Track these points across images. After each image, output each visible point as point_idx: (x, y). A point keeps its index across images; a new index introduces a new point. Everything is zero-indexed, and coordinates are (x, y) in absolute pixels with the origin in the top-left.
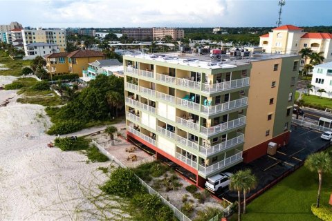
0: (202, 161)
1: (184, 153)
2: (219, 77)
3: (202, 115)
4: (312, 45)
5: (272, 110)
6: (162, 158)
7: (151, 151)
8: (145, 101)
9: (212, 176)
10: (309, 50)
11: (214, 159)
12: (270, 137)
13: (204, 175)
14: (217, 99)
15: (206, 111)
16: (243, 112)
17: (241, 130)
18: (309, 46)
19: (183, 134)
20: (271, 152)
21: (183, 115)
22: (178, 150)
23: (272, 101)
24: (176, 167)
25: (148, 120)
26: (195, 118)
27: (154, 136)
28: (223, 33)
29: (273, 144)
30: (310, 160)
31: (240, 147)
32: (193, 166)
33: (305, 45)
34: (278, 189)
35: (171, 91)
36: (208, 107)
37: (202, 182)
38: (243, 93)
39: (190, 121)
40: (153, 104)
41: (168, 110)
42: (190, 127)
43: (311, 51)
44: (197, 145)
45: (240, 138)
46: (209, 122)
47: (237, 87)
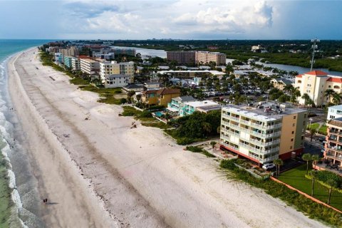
0: (261, 156)
1: (253, 154)
2: (269, 124)
3: (262, 138)
4: (335, 87)
5: (293, 137)
6: (241, 157)
7: (234, 154)
8: (233, 130)
9: (265, 163)
10: (332, 91)
11: (266, 156)
12: (293, 150)
13: (262, 162)
14: (268, 132)
15: (264, 137)
16: (279, 137)
17: (278, 145)
18: (332, 88)
19: (252, 145)
20: (293, 157)
21: (253, 137)
22: (250, 152)
23: (293, 132)
24: (248, 160)
25: (234, 139)
26: (259, 139)
27: (237, 146)
28: (262, 52)
29: (294, 153)
30: (303, 156)
31: (278, 152)
32: (257, 159)
33: (330, 86)
34: (293, 170)
35: (247, 127)
36: (264, 135)
37: (261, 165)
38: (279, 129)
39: (256, 140)
40: (237, 132)
41: (245, 135)
42: (256, 143)
43: (333, 91)
44: (259, 150)
45: (277, 148)
46: (264, 141)
47: (276, 127)
